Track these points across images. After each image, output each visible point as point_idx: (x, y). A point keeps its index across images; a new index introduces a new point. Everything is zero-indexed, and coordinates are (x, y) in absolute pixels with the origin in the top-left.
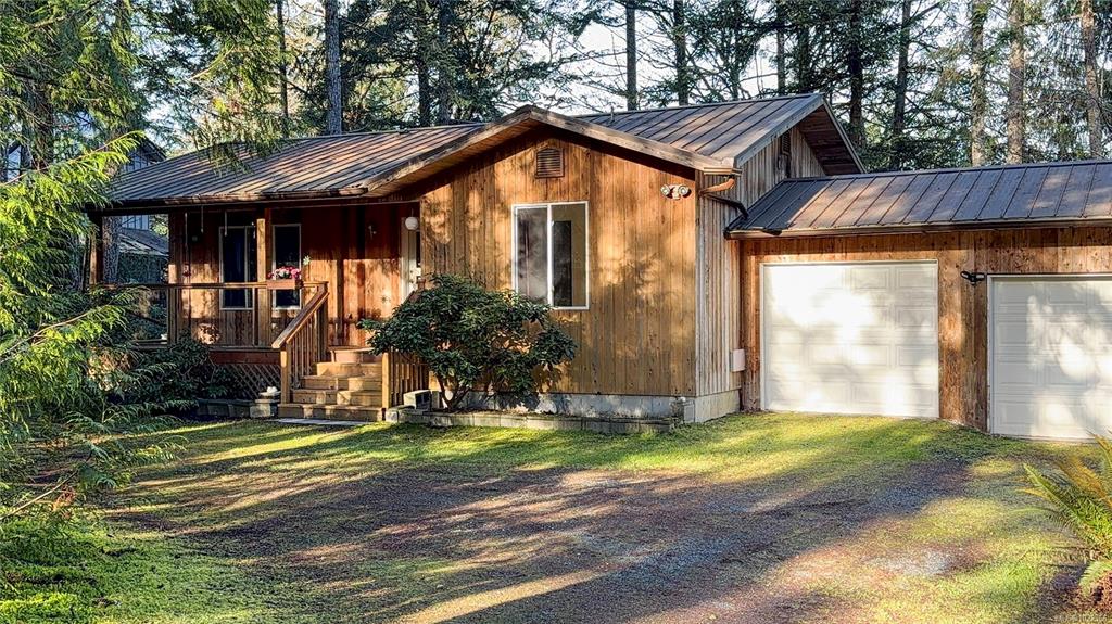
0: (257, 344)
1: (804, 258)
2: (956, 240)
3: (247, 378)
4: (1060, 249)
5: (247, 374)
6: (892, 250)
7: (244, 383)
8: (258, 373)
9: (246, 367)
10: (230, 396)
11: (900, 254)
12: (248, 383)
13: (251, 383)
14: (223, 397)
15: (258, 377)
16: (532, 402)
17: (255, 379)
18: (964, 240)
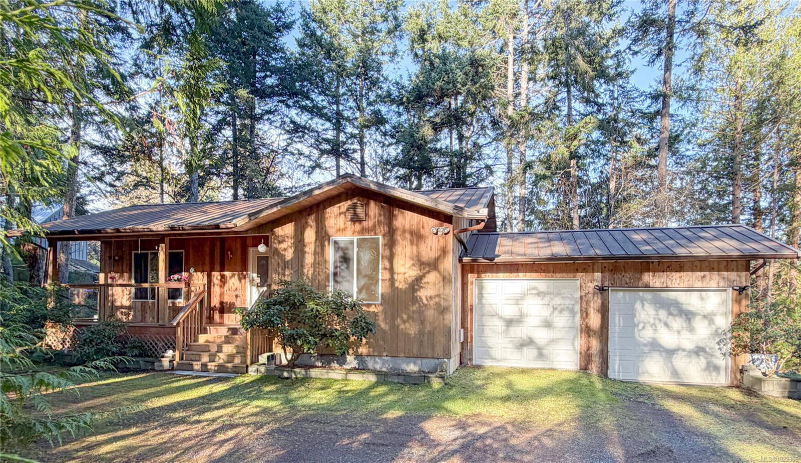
0: (158, 322)
1: (501, 275)
2: (591, 267)
3: (151, 344)
4: (651, 273)
5: (151, 341)
6: (553, 272)
7: (148, 346)
8: (158, 340)
9: (150, 337)
10: (141, 355)
11: (558, 275)
12: (151, 347)
13: (153, 347)
14: (136, 356)
15: (158, 343)
16: (342, 361)
17: (156, 344)
18: (595, 267)
